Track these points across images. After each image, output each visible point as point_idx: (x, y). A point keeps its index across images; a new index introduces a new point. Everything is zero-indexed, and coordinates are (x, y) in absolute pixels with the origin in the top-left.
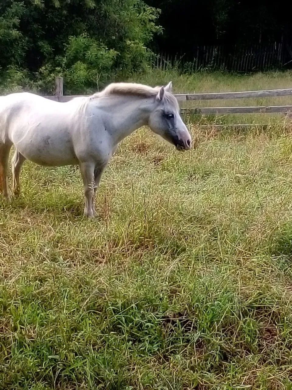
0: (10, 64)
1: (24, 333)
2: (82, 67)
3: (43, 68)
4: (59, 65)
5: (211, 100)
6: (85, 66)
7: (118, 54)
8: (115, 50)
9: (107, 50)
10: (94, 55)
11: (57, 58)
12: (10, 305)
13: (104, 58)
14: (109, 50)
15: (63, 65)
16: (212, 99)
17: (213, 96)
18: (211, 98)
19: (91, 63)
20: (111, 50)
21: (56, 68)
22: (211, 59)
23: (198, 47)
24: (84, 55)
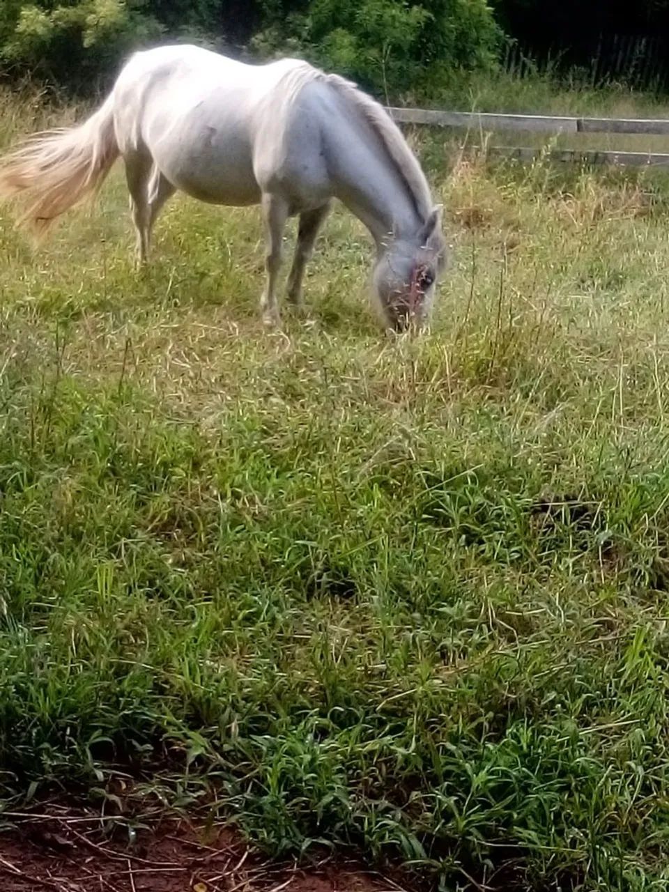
0: (187, 22)
1: (239, 504)
2: (346, 41)
3: (260, 36)
4: (295, 33)
5: (632, 135)
6: (353, 38)
7: (429, 19)
8: (424, 7)
9: (405, 7)
10: (375, 17)
11: (290, 18)
12: (208, 456)
13: (397, 24)
14: (410, 6)
15: (305, 34)
16: (634, 132)
17: (640, 126)
18: (633, 129)
19: (366, 35)
20: (415, 8)
21: (289, 40)
22: (628, 68)
23: (601, 37)
24: (352, 15)
